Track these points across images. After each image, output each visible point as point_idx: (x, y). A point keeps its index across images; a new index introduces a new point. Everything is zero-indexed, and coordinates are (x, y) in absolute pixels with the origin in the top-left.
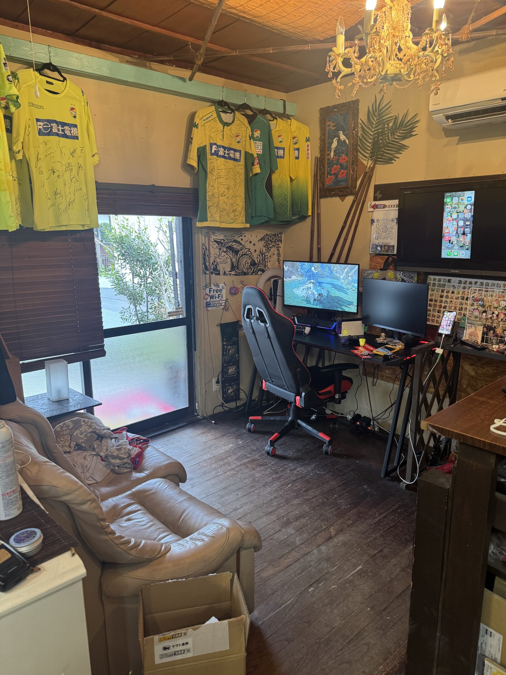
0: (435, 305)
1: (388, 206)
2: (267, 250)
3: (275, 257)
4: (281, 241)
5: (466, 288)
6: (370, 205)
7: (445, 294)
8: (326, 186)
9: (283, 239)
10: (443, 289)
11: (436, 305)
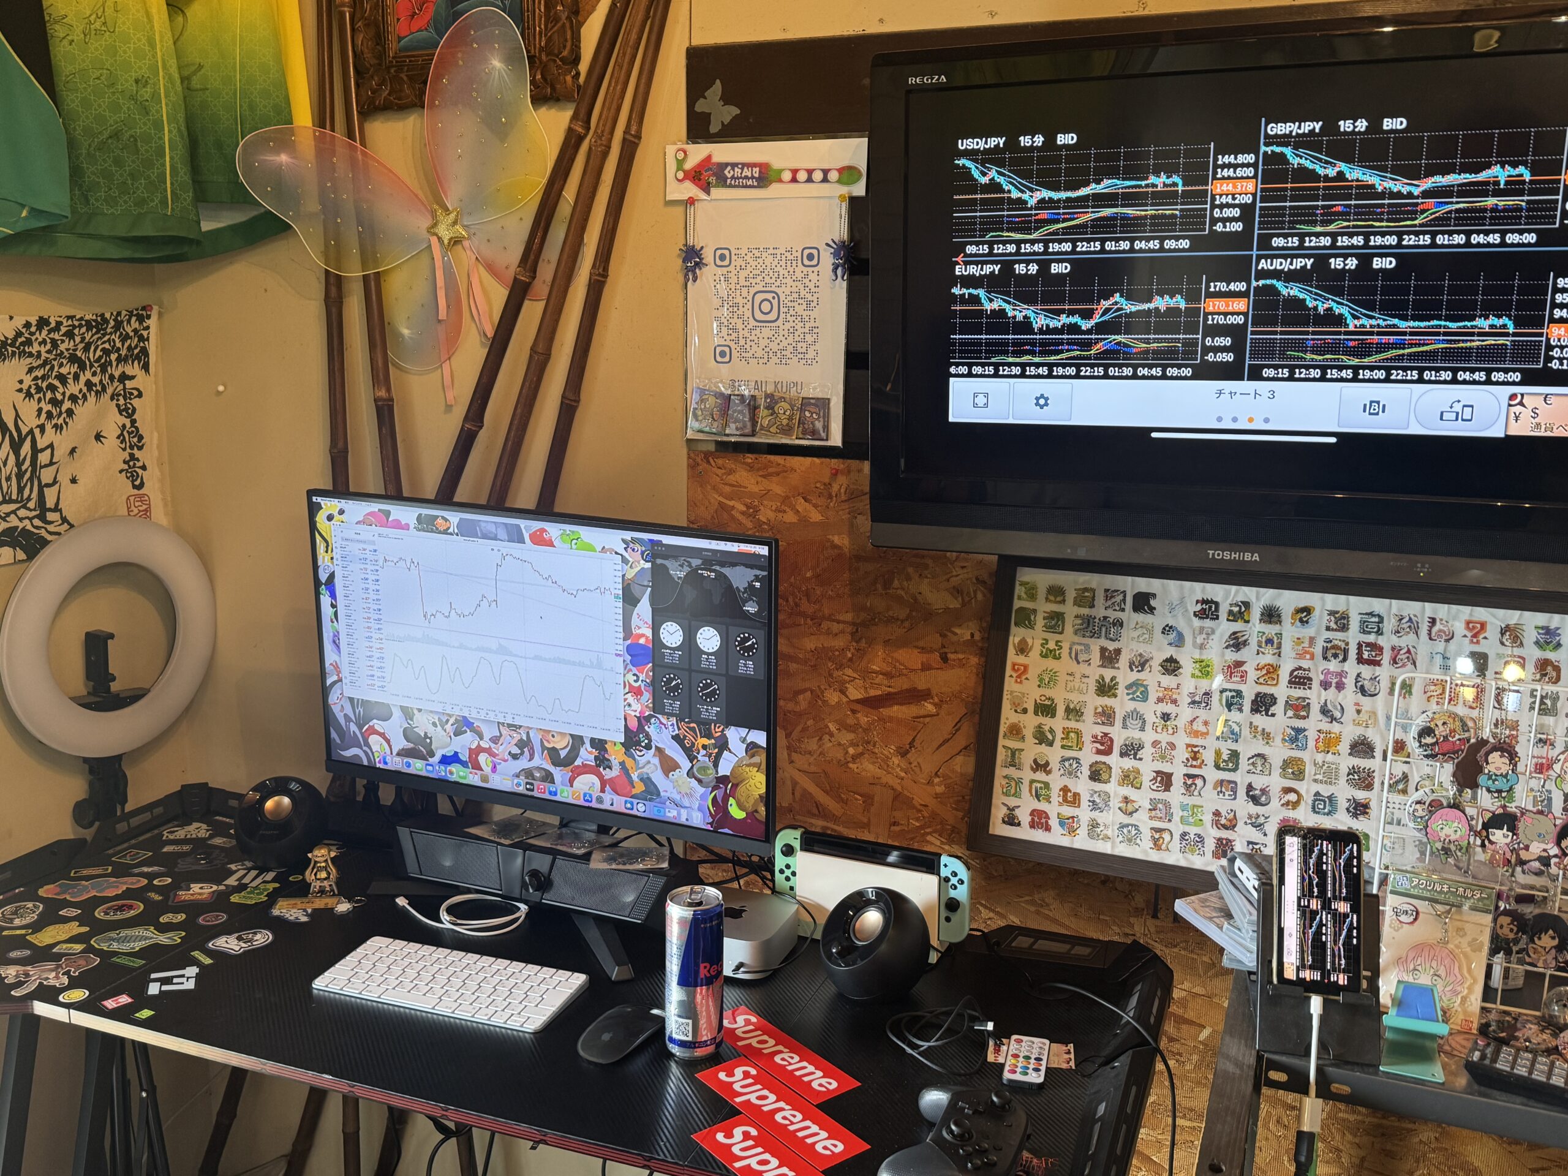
0: (1073, 739)
1: (787, 176)
2: (50, 415)
3: (111, 453)
4: (142, 357)
5: (1245, 643)
6: (680, 163)
7: (1124, 676)
8: (393, 47)
9: (152, 348)
10: (1111, 646)
11: (1078, 733)
